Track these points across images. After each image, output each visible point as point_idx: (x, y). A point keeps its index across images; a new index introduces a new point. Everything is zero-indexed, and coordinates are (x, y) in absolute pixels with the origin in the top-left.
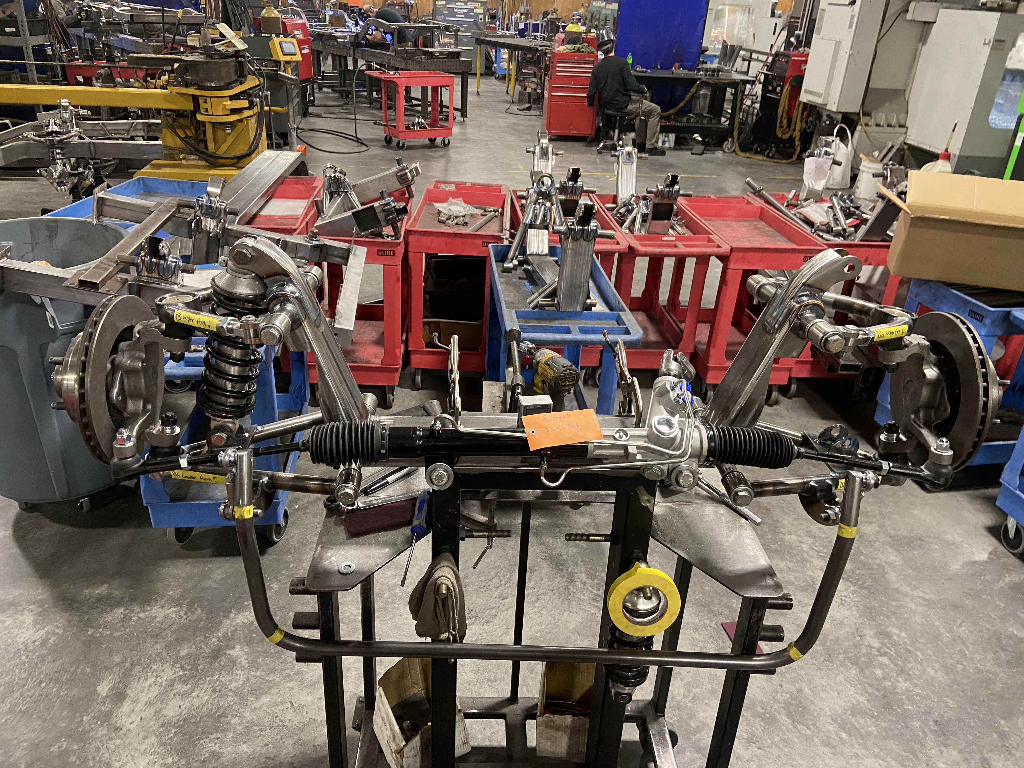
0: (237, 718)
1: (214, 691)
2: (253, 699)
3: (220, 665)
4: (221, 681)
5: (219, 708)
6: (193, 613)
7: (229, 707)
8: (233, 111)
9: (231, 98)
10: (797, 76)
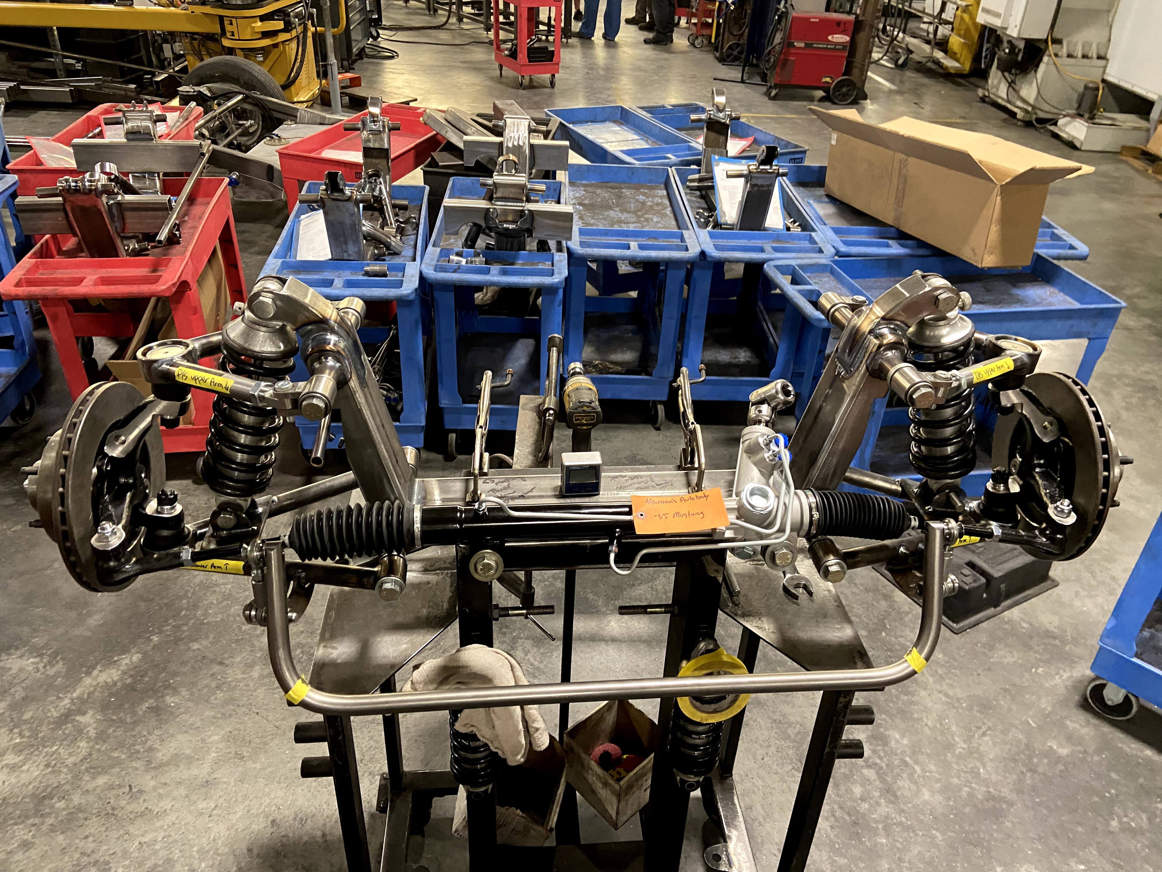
0: (64, 801)
1: (47, 766)
2: (88, 779)
3: (64, 734)
4: (60, 753)
5: (47, 787)
6: (53, 666)
7: (57, 787)
8: (266, 35)
9: (263, 18)
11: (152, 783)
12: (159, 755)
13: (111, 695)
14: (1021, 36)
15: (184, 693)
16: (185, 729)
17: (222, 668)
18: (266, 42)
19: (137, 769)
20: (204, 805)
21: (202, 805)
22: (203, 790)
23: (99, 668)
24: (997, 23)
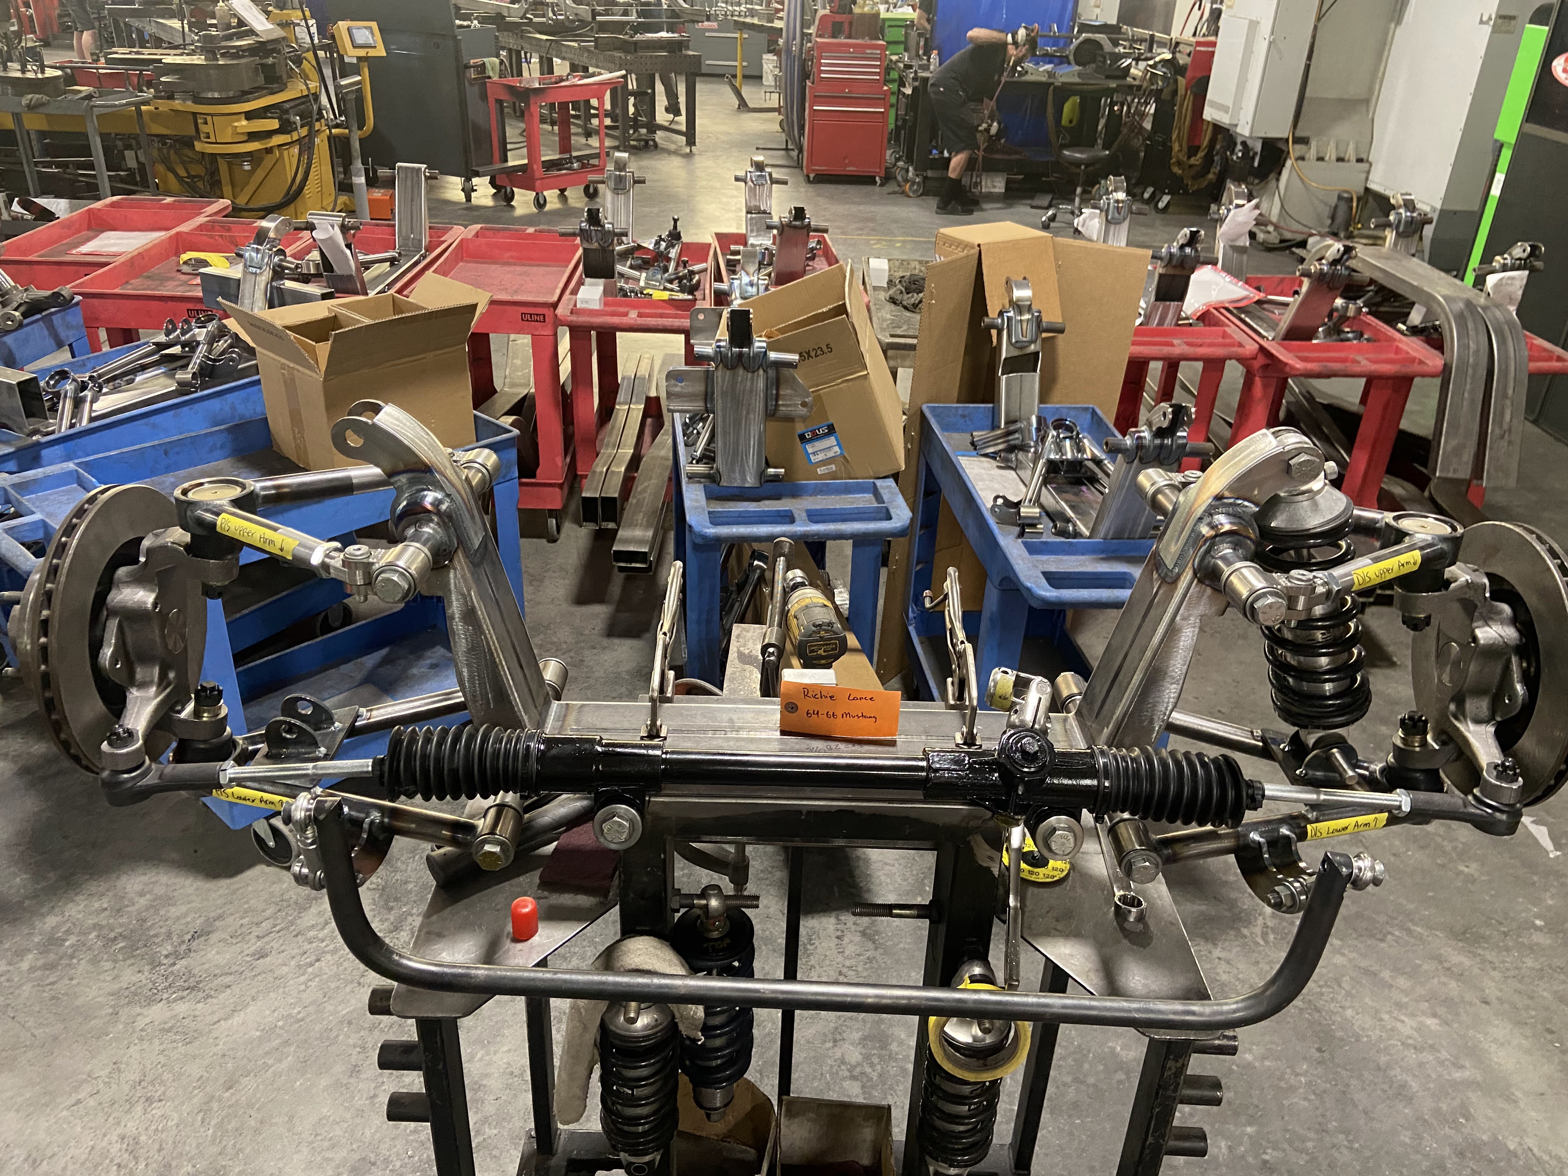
8: (255, 136)
9: (250, 115)
10: (1203, 77)
14: (1254, 135)
18: (256, 145)
24: (1225, 119)
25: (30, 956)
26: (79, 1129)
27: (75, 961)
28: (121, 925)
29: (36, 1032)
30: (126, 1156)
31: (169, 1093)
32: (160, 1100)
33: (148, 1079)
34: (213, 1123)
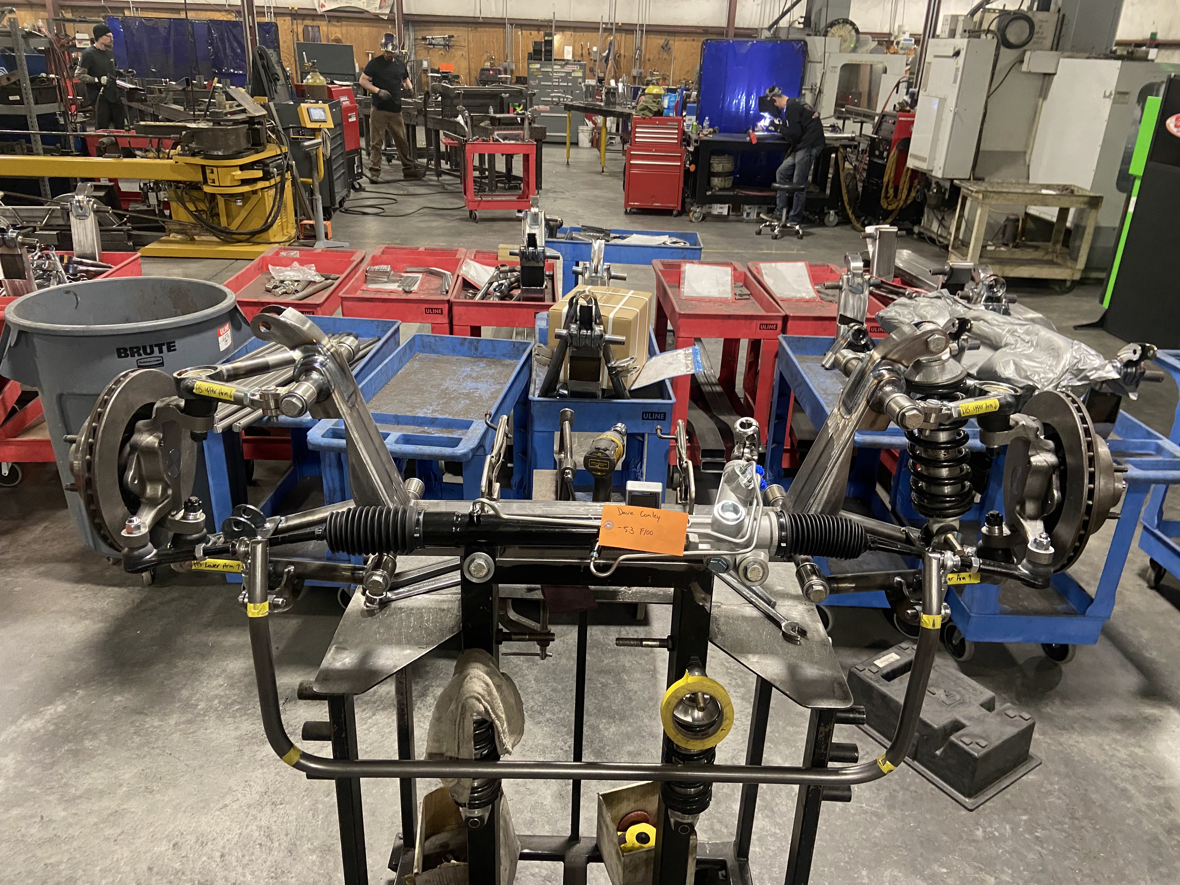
8: (244, 182)
9: (242, 168)
10: (905, 139)
11: (63, 814)
12: (73, 790)
13: (34, 739)
14: (945, 177)
15: (104, 737)
16: (100, 768)
17: (142, 716)
18: (246, 188)
19: (49, 802)
20: (111, 831)
21: (108, 832)
22: (112, 818)
23: (24, 717)
24: (923, 166)
25: (175, 716)
26: (228, 823)
27: (207, 718)
28: (235, 695)
29: (188, 763)
30: (264, 838)
31: (287, 799)
32: (282, 804)
33: (271, 790)
34: (321, 817)
